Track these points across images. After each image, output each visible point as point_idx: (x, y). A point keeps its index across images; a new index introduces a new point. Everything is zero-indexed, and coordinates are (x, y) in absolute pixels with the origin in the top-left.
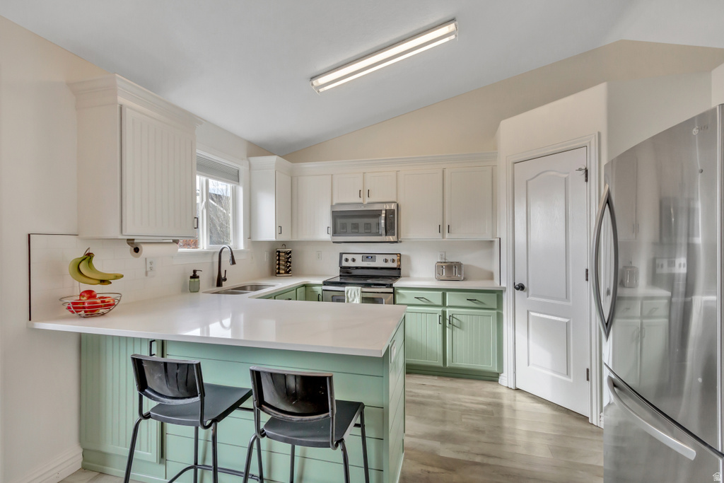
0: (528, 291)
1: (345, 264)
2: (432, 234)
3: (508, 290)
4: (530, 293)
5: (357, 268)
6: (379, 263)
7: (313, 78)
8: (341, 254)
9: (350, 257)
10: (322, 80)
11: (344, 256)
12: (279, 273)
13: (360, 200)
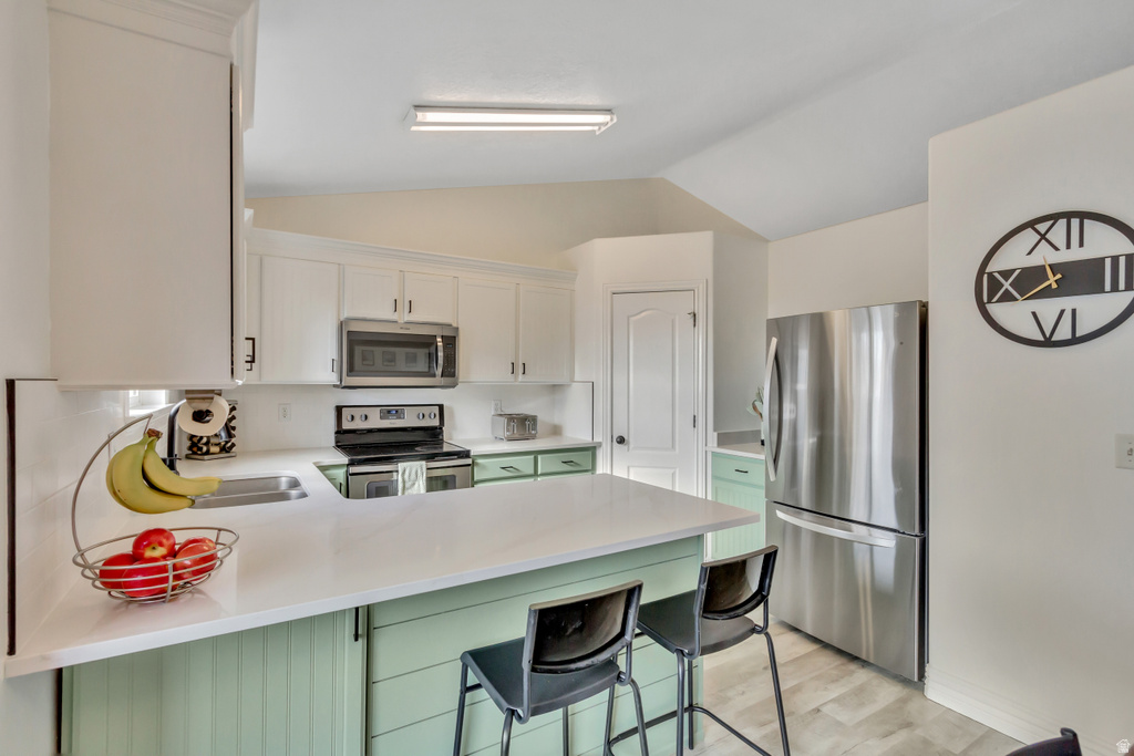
0: (628, 443)
1: (346, 425)
2: (500, 375)
3: (604, 445)
4: (631, 446)
5: (370, 431)
6: (409, 420)
7: (418, 107)
8: (339, 409)
9: (358, 413)
10: (431, 116)
11: (345, 412)
12: (208, 453)
13: (394, 317)
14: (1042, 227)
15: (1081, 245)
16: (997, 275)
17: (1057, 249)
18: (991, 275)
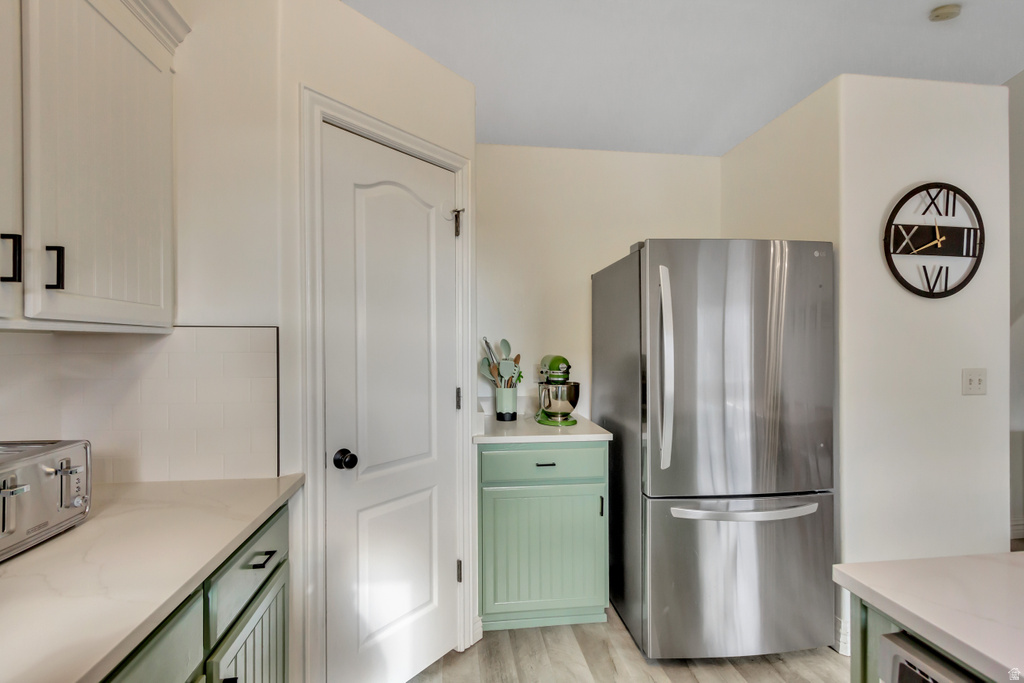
14: (933, 192)
15: (954, 215)
16: (900, 227)
17: (940, 214)
18: (897, 226)
